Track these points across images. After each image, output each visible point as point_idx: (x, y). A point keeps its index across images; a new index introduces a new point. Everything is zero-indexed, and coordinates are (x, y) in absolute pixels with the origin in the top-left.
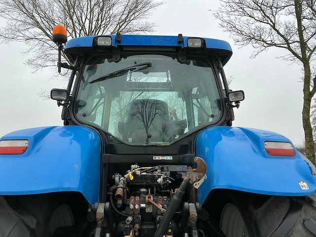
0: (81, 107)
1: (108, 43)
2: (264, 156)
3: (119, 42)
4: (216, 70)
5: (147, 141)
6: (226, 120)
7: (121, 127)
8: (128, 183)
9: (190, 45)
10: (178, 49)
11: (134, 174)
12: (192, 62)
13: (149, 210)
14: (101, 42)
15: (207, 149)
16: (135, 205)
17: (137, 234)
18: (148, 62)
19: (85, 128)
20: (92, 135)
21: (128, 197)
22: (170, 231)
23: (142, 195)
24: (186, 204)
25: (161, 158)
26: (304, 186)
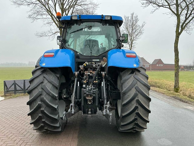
0: (67, 42)
1: (76, 18)
3: (80, 18)
4: (116, 27)
5: (91, 54)
6: (119, 47)
7: (81, 50)
8: (84, 67)
9: (106, 18)
10: (102, 20)
11: (86, 64)
12: (107, 24)
13: (91, 75)
14: (73, 18)
15: (109, 56)
16: (86, 73)
17: (87, 81)
18: (91, 25)
19: (69, 50)
20: (72, 52)
21: (84, 71)
22: (97, 80)
23: (89, 71)
24: (102, 72)
25: (95, 60)
26: (135, 66)
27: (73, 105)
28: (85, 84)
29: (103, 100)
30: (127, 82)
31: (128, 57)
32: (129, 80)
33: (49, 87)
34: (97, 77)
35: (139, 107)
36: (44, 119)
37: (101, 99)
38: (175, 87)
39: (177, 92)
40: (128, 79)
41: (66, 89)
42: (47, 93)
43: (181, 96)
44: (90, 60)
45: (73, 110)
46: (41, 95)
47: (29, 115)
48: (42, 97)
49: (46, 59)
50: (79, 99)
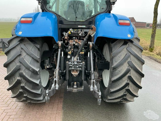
0: (48, 3)
2: (118, 25)
5: (76, 20)
6: (108, 10)
7: (65, 13)
11: (71, 32)
13: (76, 44)
15: (98, 23)
16: (71, 42)
17: (72, 52)
19: (51, 13)
20: (54, 16)
21: (69, 40)
22: (83, 51)
23: (74, 39)
24: (89, 42)
25: (81, 26)
26: (129, 36)
27: (57, 80)
28: (70, 55)
29: (89, 71)
30: (119, 55)
31: (121, 24)
32: (120, 54)
33: (28, 60)
34: (83, 48)
35: (130, 83)
36: (25, 94)
37: (87, 70)
38: (150, 47)
39: (151, 52)
40: (120, 52)
41: (49, 59)
42: (26, 68)
43: (155, 56)
44: (75, 27)
45: (57, 85)
46: (19, 69)
47: (8, 90)
48: (21, 71)
49: (23, 25)
50: (64, 70)
